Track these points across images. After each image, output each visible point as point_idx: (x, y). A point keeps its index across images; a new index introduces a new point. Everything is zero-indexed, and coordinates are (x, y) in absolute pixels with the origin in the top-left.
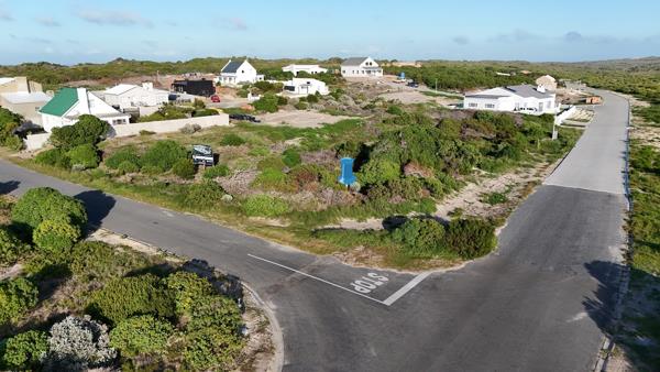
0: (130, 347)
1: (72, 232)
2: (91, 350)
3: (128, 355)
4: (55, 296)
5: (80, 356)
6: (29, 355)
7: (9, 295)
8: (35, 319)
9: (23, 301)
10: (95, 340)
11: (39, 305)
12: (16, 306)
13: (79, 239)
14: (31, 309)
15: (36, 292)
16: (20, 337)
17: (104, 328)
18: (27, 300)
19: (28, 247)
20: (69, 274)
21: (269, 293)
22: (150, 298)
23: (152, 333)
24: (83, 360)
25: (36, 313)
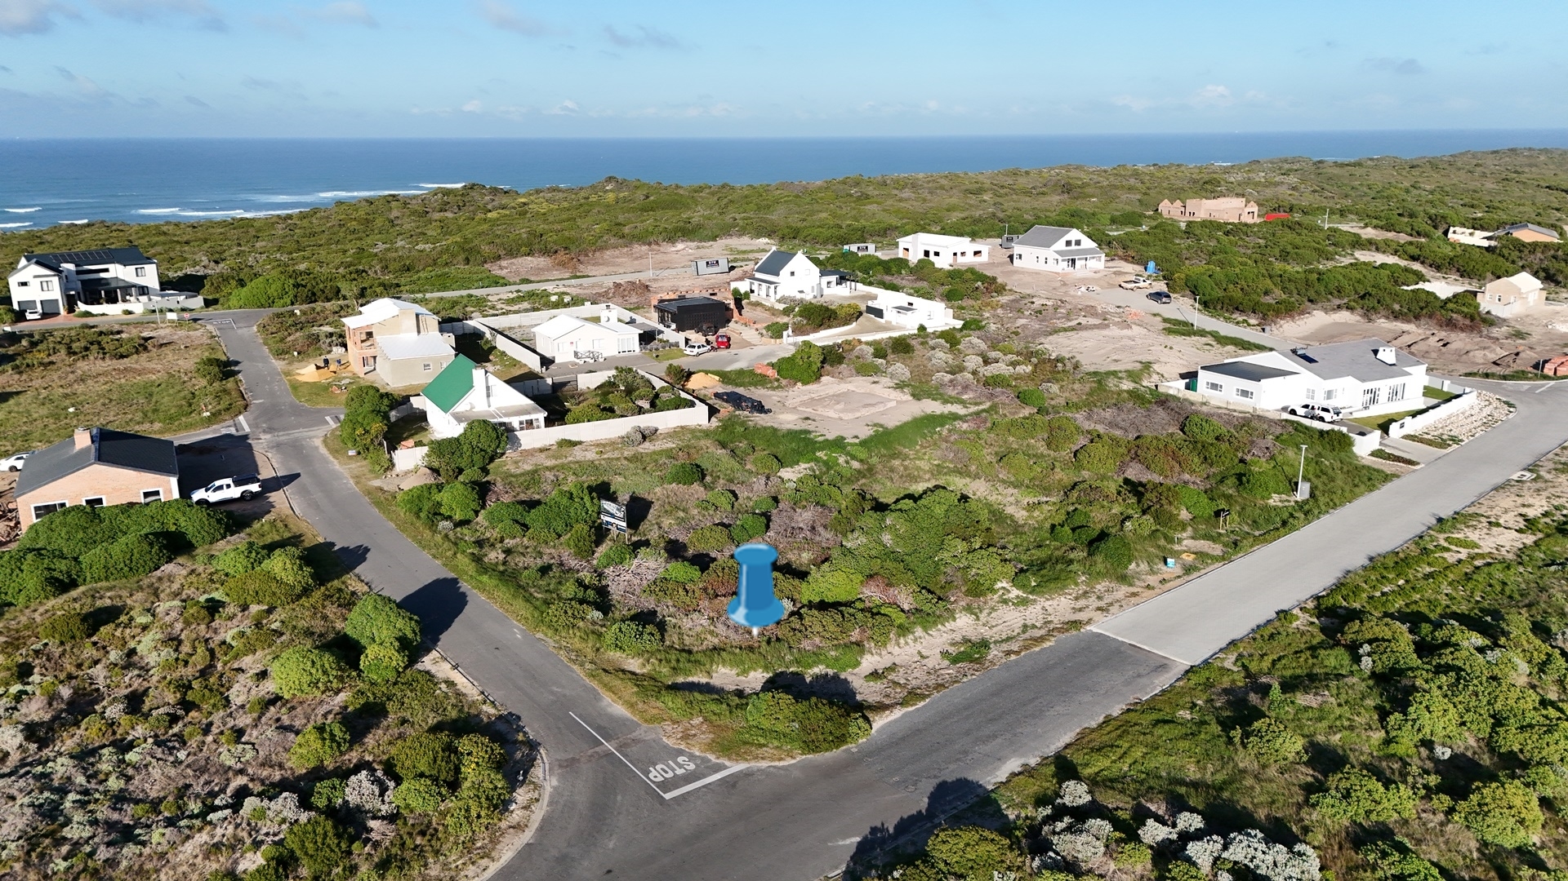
0: (407, 806)
1: (398, 660)
2: (378, 804)
3: (404, 812)
4: (366, 740)
5: (367, 807)
6: (329, 800)
7: (324, 739)
8: (343, 762)
9: (334, 745)
10: (382, 794)
11: (350, 749)
12: (329, 751)
13: (405, 668)
14: (342, 754)
15: (348, 737)
16: (326, 783)
17: (392, 784)
18: (339, 745)
19: (354, 674)
20: (384, 713)
21: (560, 766)
22: (435, 761)
23: (427, 796)
24: (369, 811)
25: (347, 757)
